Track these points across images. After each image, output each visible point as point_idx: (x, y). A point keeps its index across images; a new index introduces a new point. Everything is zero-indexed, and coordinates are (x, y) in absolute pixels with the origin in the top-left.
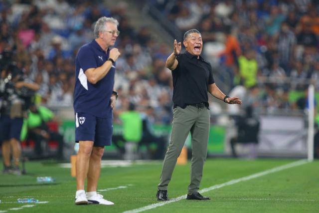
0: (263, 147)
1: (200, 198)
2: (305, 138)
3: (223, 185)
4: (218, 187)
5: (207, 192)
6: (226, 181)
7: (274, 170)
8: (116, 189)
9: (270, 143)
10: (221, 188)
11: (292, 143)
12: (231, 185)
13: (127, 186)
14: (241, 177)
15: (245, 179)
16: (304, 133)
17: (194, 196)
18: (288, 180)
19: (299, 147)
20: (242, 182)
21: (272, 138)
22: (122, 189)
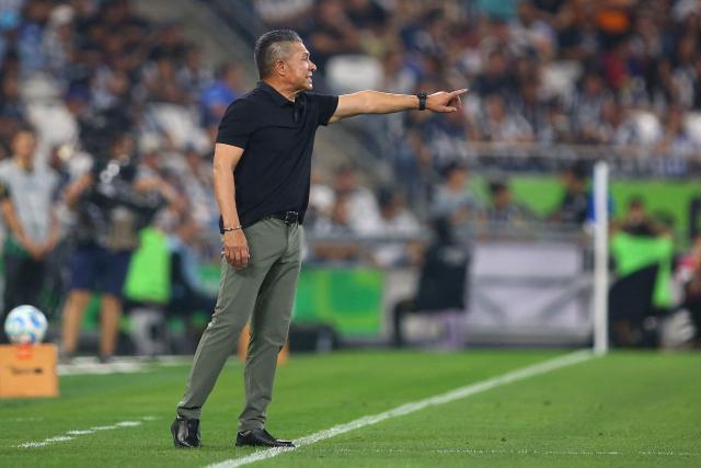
0: (477, 318)
1: (270, 442)
2: (585, 296)
3: (384, 416)
4: (372, 420)
5: (343, 434)
6: (388, 407)
7: (509, 378)
8: (113, 428)
9: (495, 310)
10: (380, 423)
11: (554, 309)
12: (403, 416)
13: (143, 421)
14: (429, 396)
15: (437, 400)
16: (583, 282)
17: (251, 439)
18: (547, 403)
19: (570, 320)
20: (430, 407)
21: (498, 295)
22: (128, 427)
